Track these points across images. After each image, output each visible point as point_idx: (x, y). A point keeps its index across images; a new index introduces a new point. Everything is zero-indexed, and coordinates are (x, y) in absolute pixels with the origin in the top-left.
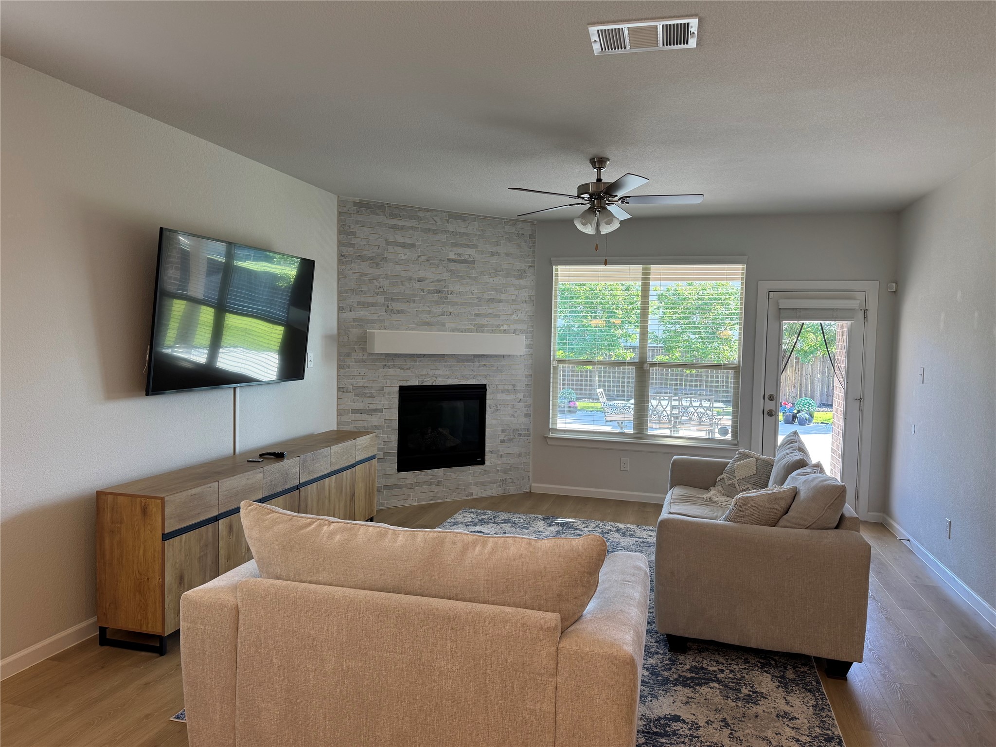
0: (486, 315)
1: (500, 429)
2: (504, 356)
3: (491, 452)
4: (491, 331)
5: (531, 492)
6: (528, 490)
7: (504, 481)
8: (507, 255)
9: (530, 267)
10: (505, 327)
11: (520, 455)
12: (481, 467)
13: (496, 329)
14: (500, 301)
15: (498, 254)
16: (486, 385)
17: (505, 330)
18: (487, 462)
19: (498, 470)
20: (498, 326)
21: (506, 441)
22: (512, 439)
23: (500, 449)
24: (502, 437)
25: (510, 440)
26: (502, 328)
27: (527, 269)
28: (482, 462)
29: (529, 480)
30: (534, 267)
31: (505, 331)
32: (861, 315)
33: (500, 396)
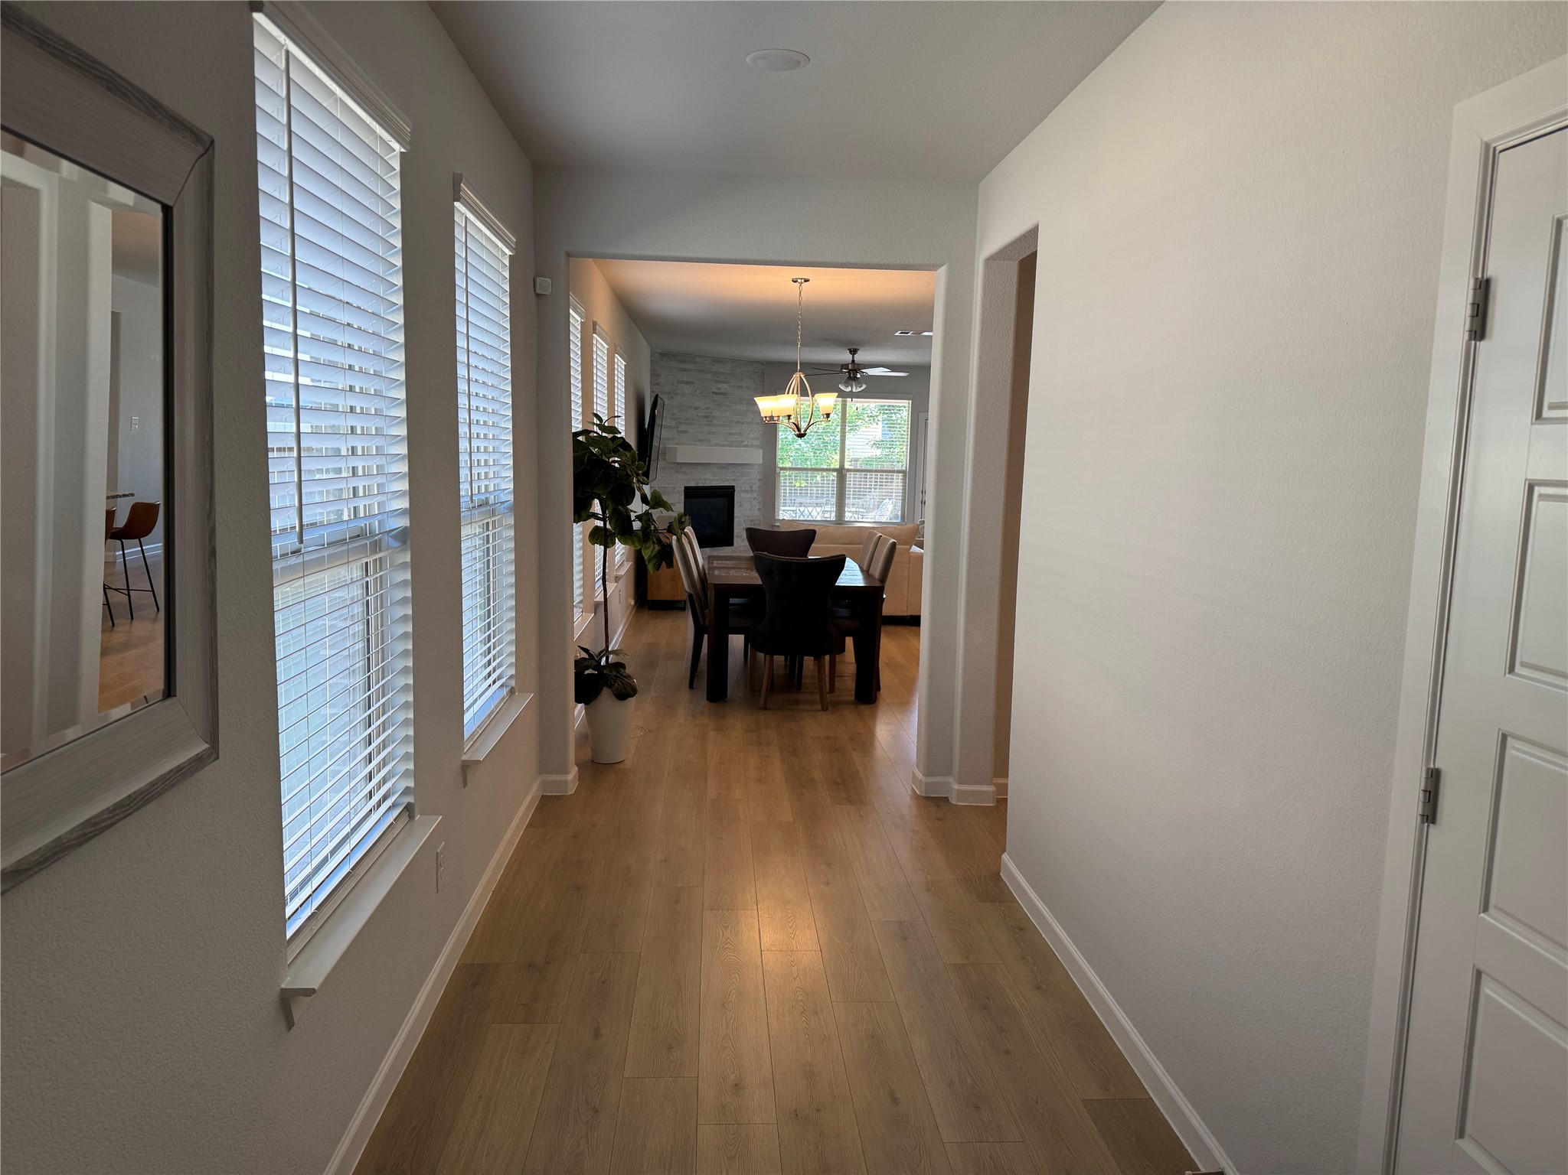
0: (734, 434)
1: (742, 519)
2: (745, 464)
3: (736, 536)
4: (738, 446)
10: (746, 443)
12: (732, 547)
13: (740, 444)
14: (743, 423)
16: (734, 486)
18: (735, 544)
20: (742, 442)
26: (744, 444)
28: (732, 544)
31: (746, 446)
33: (743, 495)
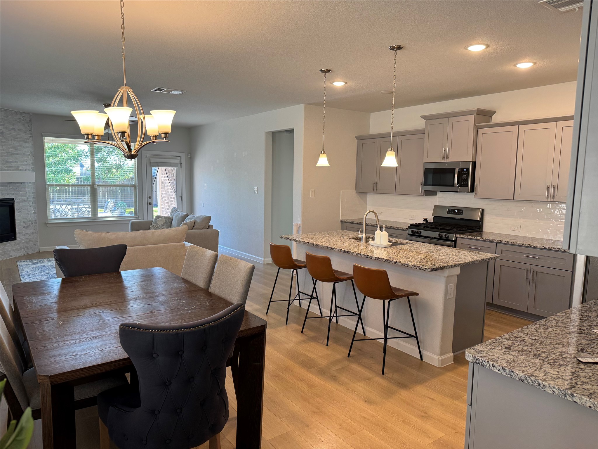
1: (22, 221)
2: (21, 183)
3: (19, 233)
4: (14, 170)
5: (39, 252)
6: (38, 251)
7: (26, 247)
8: (19, 130)
9: (30, 137)
11: (33, 233)
12: (15, 241)
13: (16, 169)
15: (14, 129)
16: (13, 198)
17: (21, 169)
18: (18, 239)
19: (23, 242)
21: (26, 227)
22: (29, 226)
23: (24, 231)
24: (24, 225)
25: (27, 226)
26: (19, 169)
27: (29, 138)
28: (15, 239)
29: (38, 246)
30: (32, 137)
32: (179, 165)
33: (21, 204)
